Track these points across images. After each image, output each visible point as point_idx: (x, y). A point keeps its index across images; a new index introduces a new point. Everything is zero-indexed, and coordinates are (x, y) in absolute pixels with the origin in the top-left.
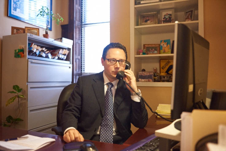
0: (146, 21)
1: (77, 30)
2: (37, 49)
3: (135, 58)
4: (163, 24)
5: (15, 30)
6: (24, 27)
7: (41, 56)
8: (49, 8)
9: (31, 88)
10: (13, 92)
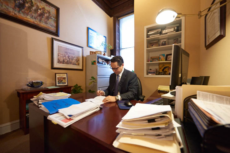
0: (152, 45)
1: (118, 51)
2: (101, 61)
3: (147, 64)
4: (161, 47)
6: (95, 51)
7: (103, 64)
8: (105, 42)
10: (91, 80)
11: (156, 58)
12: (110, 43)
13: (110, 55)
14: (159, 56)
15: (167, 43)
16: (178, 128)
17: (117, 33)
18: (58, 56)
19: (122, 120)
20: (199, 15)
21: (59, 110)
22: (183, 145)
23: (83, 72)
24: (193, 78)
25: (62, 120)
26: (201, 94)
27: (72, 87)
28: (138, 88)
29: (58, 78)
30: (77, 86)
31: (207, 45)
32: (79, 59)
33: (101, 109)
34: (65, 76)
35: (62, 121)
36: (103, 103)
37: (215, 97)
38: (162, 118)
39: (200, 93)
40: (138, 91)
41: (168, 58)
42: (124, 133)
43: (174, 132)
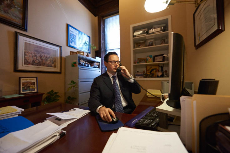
0: (139, 46)
2: (83, 62)
3: (134, 65)
4: (148, 47)
5: (72, 53)
6: (76, 52)
7: (85, 66)
8: (89, 42)
9: (80, 82)
10: (71, 84)
11: (143, 60)
13: (94, 56)
14: (146, 57)
17: (102, 34)
18: (25, 55)
20: (195, 4)
27: (44, 94)
29: (23, 83)
30: (53, 92)
31: (196, 45)
32: (56, 60)
34: (34, 80)
41: (156, 60)
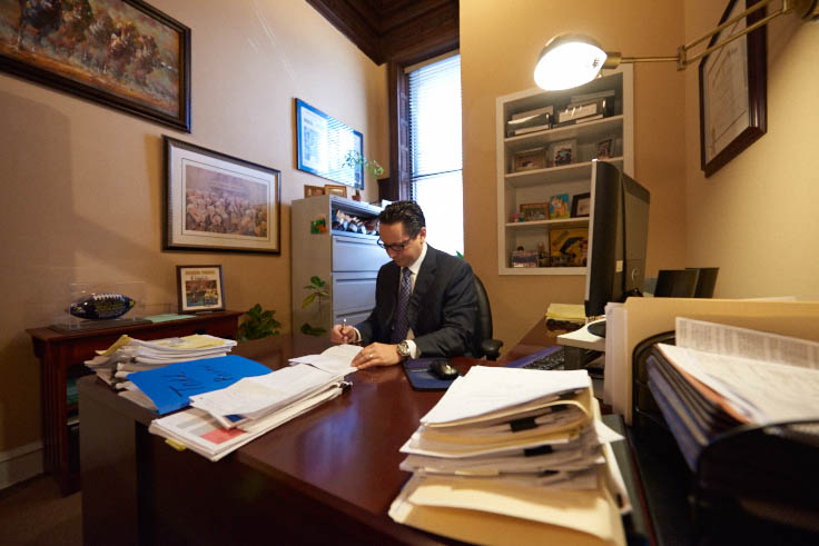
0: (525, 165)
1: (405, 186)
2: (345, 220)
3: (507, 228)
4: (555, 168)
5: (310, 191)
6: (322, 186)
7: (351, 231)
8: (359, 152)
9: (338, 280)
10: (311, 287)
11: (538, 209)
12: (375, 154)
13: (377, 198)
14: (548, 200)
15: (574, 154)
16: (614, 445)
17: (401, 121)
18: (188, 202)
19: (421, 428)
20: (678, 61)
21: (192, 398)
22: (632, 502)
23: (283, 260)
24: (662, 273)
25: (204, 433)
26: (689, 327)
27: (241, 314)
28: (478, 314)
29: (187, 282)
30: (260, 310)
31: (707, 162)
32: (265, 214)
33: (346, 389)
34: (214, 275)
35: (204, 437)
36: (355, 369)
37: (735, 337)
38: (559, 415)
39: (686, 322)
40: (478, 324)
41: (581, 209)
42: (428, 469)
43: (601, 460)
